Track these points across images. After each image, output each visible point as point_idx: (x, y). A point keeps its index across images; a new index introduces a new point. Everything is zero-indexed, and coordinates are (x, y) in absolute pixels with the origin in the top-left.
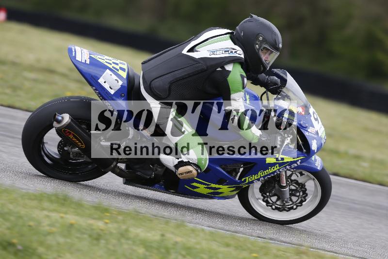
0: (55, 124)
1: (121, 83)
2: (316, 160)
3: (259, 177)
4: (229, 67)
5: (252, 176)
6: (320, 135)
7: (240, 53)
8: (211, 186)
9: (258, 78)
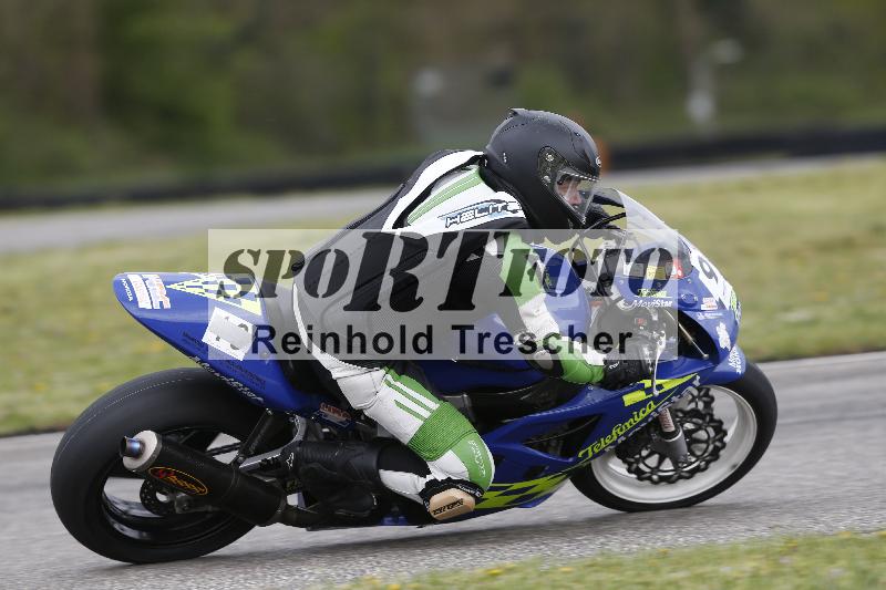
0: (128, 461)
3: (615, 438)
5: (599, 442)
6: (727, 307)
7: (513, 207)
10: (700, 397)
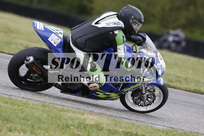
0: (25, 62)
1: (60, 40)
2: (160, 80)
3: (131, 89)
4: (116, 32)
5: (127, 88)
6: (163, 67)
7: (122, 24)
8: (106, 94)
9: (131, 38)
10: (152, 89)
